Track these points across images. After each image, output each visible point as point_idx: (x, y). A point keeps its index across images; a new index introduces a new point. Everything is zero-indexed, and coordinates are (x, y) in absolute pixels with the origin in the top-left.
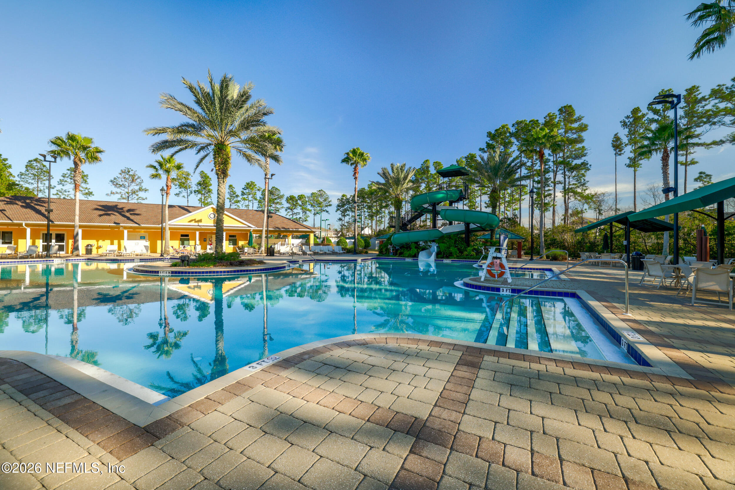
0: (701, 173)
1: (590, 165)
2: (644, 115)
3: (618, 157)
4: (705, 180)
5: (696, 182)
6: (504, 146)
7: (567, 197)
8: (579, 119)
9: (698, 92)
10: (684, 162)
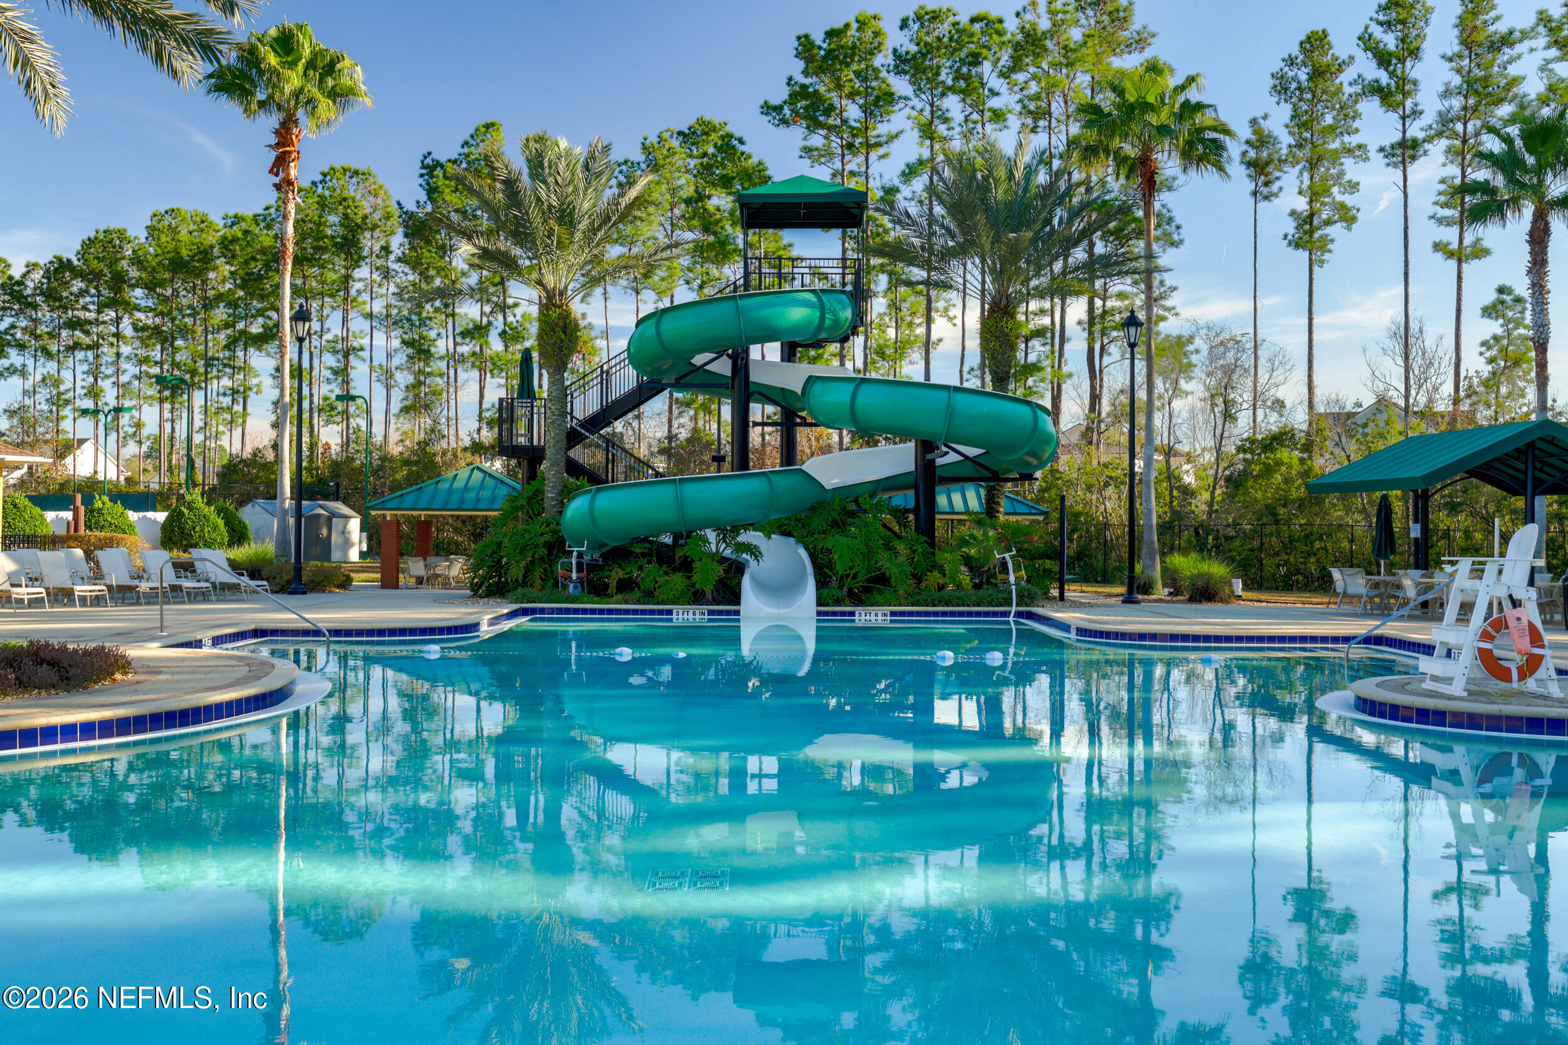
0: (1501, 290)
1: (1178, 227)
2: (1342, 66)
3: (1263, 205)
4: (1510, 314)
5: (1486, 321)
6: (864, 109)
7: (1097, 347)
8: (1140, 42)
9: (1493, 14)
10: (1455, 246)
